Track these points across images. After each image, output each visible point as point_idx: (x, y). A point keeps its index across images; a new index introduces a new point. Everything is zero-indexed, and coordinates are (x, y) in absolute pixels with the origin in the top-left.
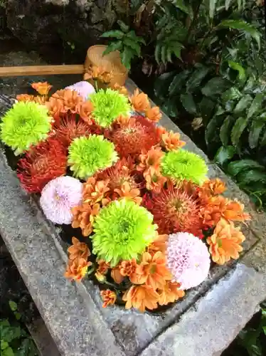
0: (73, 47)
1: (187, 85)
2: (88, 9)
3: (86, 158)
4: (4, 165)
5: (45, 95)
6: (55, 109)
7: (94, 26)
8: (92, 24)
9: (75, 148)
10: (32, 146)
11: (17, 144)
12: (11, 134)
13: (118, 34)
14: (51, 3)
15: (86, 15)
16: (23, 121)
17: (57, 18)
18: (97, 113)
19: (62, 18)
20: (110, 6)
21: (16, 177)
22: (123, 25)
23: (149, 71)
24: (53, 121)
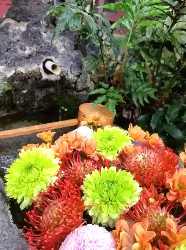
0: (66, 110)
1: (167, 118)
2: (74, 81)
3: (105, 196)
4: (9, 223)
5: (50, 142)
6: (61, 151)
7: (81, 93)
8: (79, 91)
9: (90, 186)
10: (40, 194)
11: (24, 194)
12: (17, 184)
13: (102, 91)
14: (47, 80)
15: (74, 86)
16: (30, 168)
17: (52, 90)
18: (101, 148)
19: (57, 90)
20: (90, 79)
21: (23, 237)
22: (104, 85)
23: (129, 116)
24: (61, 162)
